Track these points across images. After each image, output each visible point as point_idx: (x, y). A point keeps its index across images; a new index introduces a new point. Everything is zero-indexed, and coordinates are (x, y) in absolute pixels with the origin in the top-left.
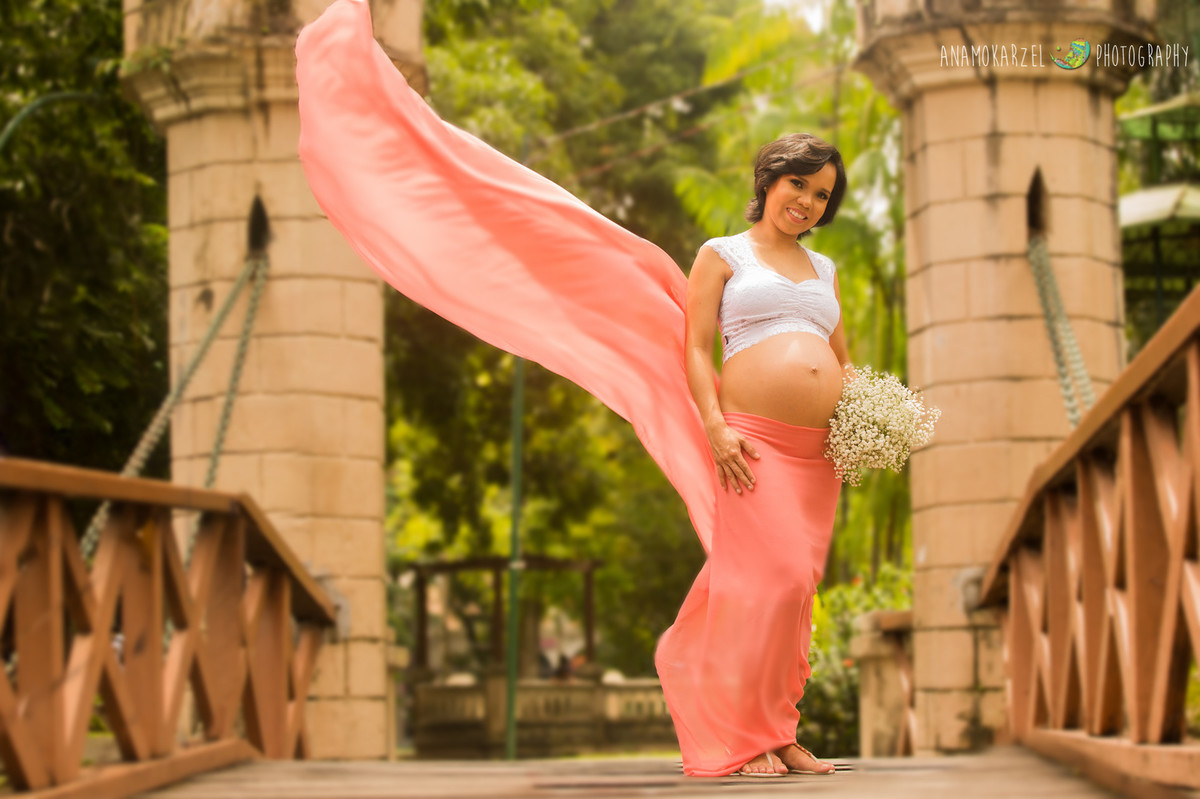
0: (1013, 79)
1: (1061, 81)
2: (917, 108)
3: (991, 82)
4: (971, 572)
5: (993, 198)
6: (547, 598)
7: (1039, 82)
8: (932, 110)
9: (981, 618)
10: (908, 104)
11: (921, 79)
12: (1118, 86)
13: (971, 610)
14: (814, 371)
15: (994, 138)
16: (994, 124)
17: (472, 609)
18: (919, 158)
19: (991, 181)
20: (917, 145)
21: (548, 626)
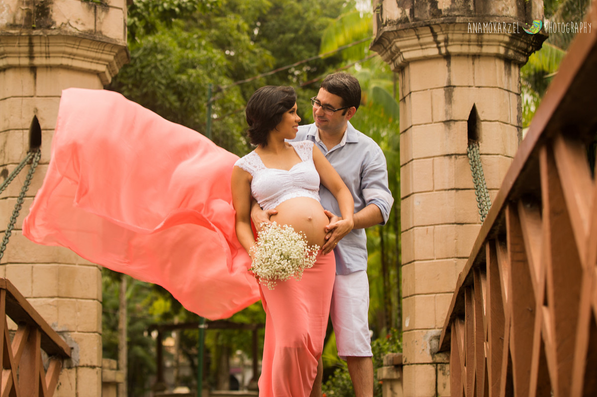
0: (459, 55)
1: (488, 56)
2: (406, 71)
3: (448, 57)
4: (434, 332)
5: (448, 122)
6: (234, 346)
7: (475, 56)
8: (414, 72)
9: (439, 358)
10: (402, 69)
11: (407, 55)
12: (522, 59)
13: (433, 354)
14: (310, 220)
15: (449, 88)
16: (449, 81)
17: (194, 351)
18: (407, 99)
19: (447, 113)
20: (407, 92)
21: (236, 361)
